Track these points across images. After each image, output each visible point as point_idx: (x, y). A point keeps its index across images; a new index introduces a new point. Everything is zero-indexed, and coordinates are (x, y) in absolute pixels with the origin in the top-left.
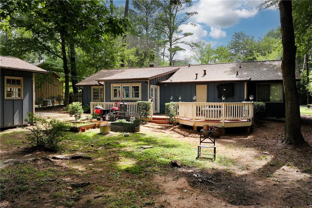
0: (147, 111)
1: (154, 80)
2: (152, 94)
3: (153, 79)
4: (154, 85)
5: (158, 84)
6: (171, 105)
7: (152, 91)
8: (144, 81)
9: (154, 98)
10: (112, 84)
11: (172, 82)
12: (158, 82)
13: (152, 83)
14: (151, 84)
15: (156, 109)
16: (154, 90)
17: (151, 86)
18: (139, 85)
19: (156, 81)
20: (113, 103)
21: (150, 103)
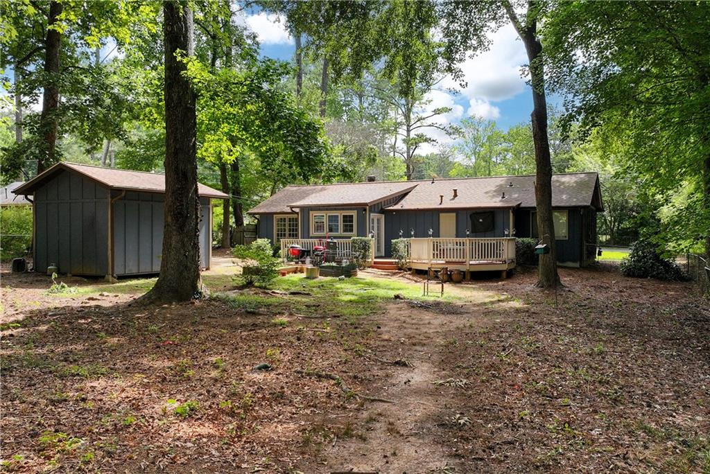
0: (366, 251)
1: (376, 207)
2: (373, 227)
3: (374, 205)
4: (377, 213)
5: (382, 211)
6: (400, 243)
7: (373, 223)
8: (361, 208)
9: (375, 232)
10: (311, 212)
11: (403, 208)
12: (382, 209)
13: (373, 210)
14: (371, 211)
15: (379, 249)
16: (376, 222)
17: (371, 214)
18: (354, 213)
19: (379, 207)
20: (316, 241)
21: (370, 240)
